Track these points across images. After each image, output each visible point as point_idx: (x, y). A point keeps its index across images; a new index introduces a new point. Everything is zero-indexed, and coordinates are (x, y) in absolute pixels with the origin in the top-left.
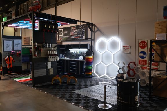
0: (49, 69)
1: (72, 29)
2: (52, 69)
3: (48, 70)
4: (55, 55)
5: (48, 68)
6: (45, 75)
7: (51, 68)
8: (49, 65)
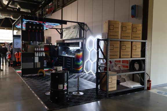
0: (36, 63)
1: (71, 29)
2: (40, 63)
8: (37, 60)
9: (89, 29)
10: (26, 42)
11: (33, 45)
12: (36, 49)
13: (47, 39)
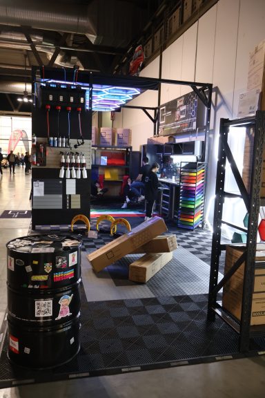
1: (178, 105)
2: (79, 196)
3: (68, 197)
4: (81, 165)
5: (68, 193)
6: (61, 207)
7: (74, 193)
8: (71, 188)
9: (224, 102)
10: (41, 139)
11: (58, 146)
12: (66, 158)
13: (120, 136)
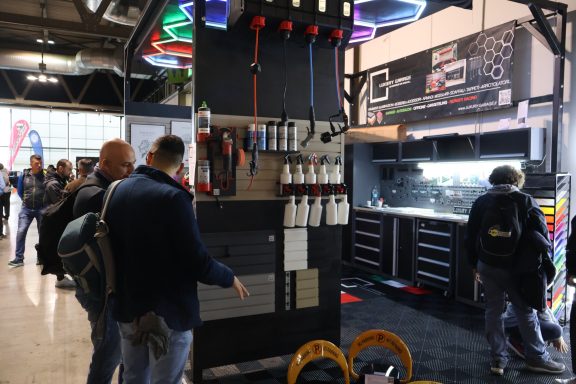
0: (293, 274)
1: (434, 63)
2: (315, 272)
3: (288, 280)
4: (328, 189)
5: (288, 267)
6: (271, 308)
7: (304, 265)
8: (296, 253)
10: (224, 120)
12: (292, 172)
